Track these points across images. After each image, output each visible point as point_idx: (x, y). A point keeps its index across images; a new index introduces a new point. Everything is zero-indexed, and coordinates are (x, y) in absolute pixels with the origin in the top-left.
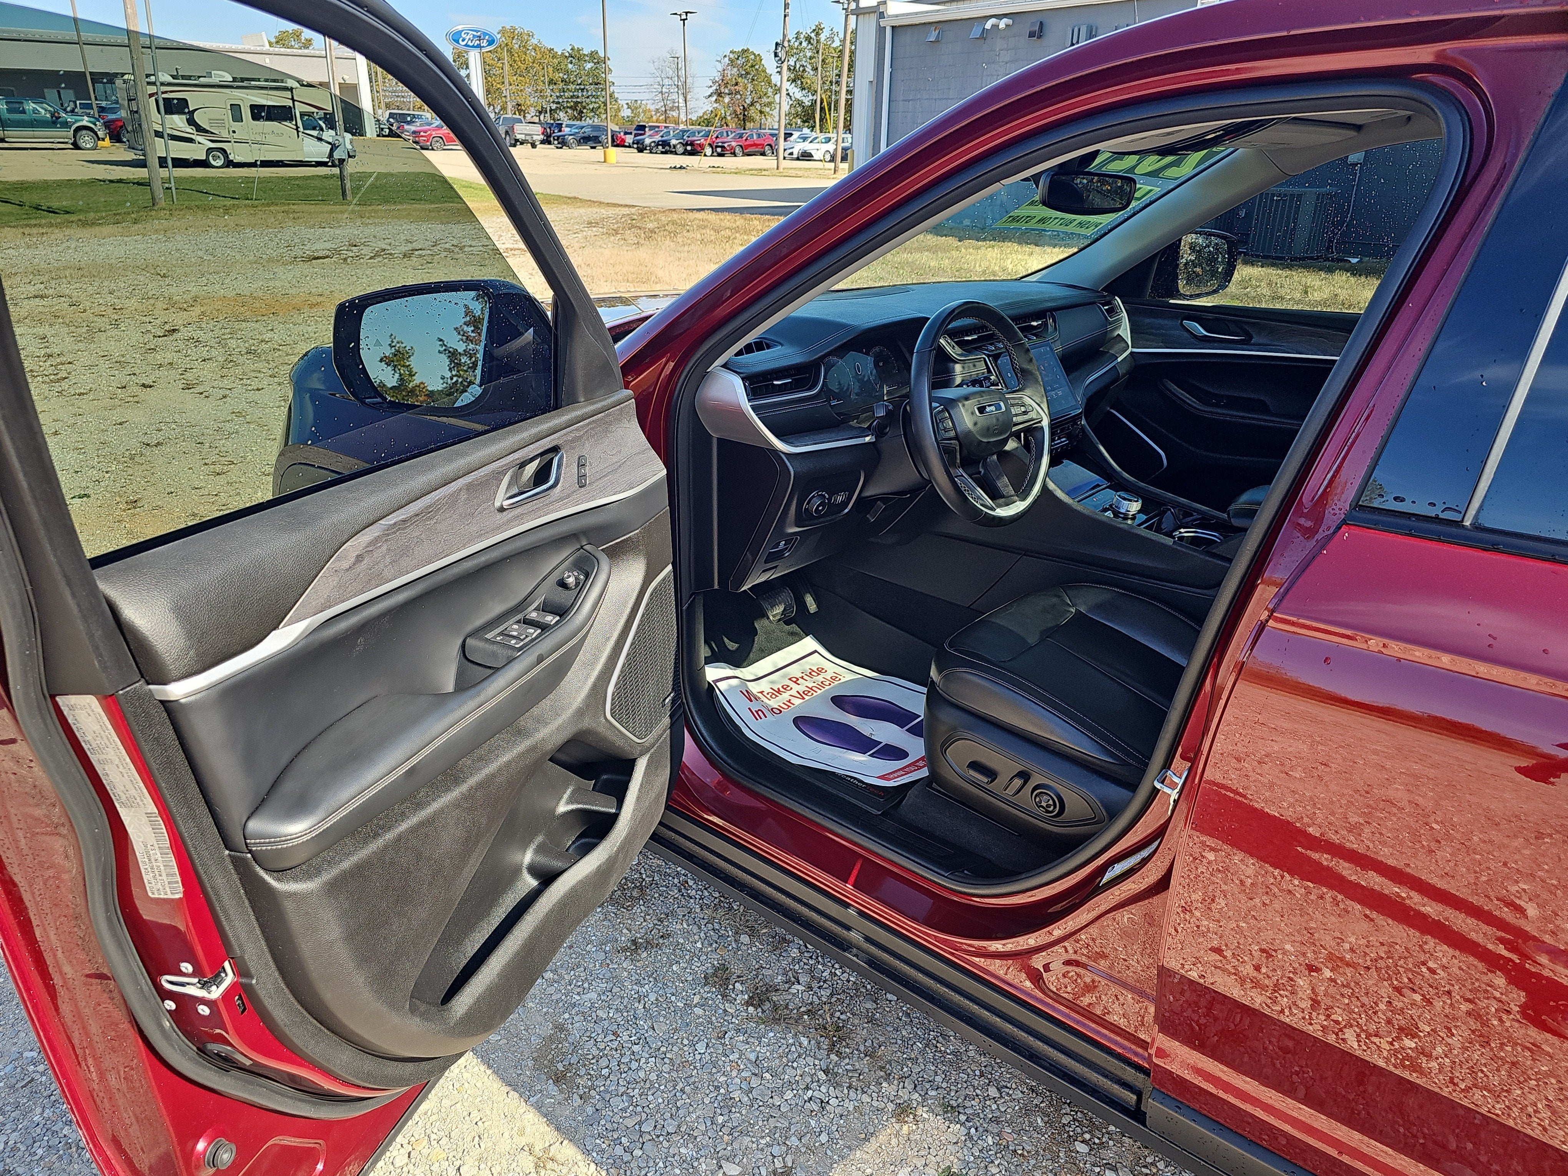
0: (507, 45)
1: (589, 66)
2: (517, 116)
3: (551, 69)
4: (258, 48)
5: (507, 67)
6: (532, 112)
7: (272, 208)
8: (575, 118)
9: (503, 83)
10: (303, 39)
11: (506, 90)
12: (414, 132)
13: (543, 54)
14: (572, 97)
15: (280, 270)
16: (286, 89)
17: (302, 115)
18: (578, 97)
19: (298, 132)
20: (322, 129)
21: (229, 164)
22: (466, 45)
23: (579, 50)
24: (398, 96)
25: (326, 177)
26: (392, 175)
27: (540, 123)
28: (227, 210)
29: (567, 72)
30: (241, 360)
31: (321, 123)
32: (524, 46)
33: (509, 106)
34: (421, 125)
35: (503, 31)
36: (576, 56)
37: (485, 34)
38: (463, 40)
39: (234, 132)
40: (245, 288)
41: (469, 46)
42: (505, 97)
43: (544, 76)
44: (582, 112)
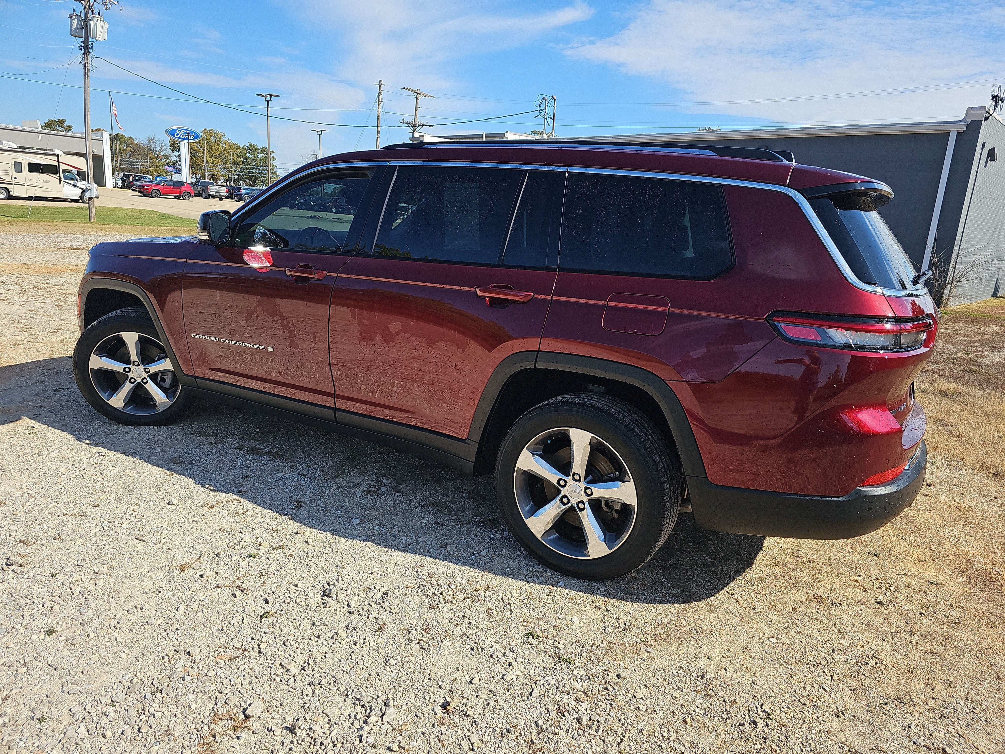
0: (207, 139)
1: (260, 155)
2: (212, 181)
3: (235, 156)
4: (34, 129)
5: (206, 152)
6: (222, 179)
7: (41, 223)
8: (250, 185)
9: (203, 161)
10: (65, 125)
11: (205, 165)
12: (140, 186)
13: (231, 146)
14: (249, 172)
15: (50, 254)
16: (54, 155)
17: (64, 171)
18: (253, 173)
19: (60, 181)
20: (77, 180)
21: (11, 197)
22: (179, 138)
23: (254, 146)
24: (129, 164)
25: (77, 208)
26: (124, 209)
27: (226, 186)
28: (10, 223)
29: (246, 158)
30: (30, 290)
31: (77, 177)
32: (218, 141)
33: (206, 175)
34: (145, 182)
35: (205, 131)
36: (252, 149)
37: (192, 132)
38: (177, 135)
39: (15, 178)
40: (28, 261)
41: (181, 138)
42: (204, 169)
43: (230, 159)
44: (255, 182)
